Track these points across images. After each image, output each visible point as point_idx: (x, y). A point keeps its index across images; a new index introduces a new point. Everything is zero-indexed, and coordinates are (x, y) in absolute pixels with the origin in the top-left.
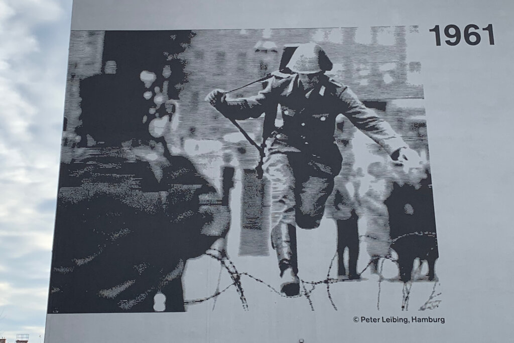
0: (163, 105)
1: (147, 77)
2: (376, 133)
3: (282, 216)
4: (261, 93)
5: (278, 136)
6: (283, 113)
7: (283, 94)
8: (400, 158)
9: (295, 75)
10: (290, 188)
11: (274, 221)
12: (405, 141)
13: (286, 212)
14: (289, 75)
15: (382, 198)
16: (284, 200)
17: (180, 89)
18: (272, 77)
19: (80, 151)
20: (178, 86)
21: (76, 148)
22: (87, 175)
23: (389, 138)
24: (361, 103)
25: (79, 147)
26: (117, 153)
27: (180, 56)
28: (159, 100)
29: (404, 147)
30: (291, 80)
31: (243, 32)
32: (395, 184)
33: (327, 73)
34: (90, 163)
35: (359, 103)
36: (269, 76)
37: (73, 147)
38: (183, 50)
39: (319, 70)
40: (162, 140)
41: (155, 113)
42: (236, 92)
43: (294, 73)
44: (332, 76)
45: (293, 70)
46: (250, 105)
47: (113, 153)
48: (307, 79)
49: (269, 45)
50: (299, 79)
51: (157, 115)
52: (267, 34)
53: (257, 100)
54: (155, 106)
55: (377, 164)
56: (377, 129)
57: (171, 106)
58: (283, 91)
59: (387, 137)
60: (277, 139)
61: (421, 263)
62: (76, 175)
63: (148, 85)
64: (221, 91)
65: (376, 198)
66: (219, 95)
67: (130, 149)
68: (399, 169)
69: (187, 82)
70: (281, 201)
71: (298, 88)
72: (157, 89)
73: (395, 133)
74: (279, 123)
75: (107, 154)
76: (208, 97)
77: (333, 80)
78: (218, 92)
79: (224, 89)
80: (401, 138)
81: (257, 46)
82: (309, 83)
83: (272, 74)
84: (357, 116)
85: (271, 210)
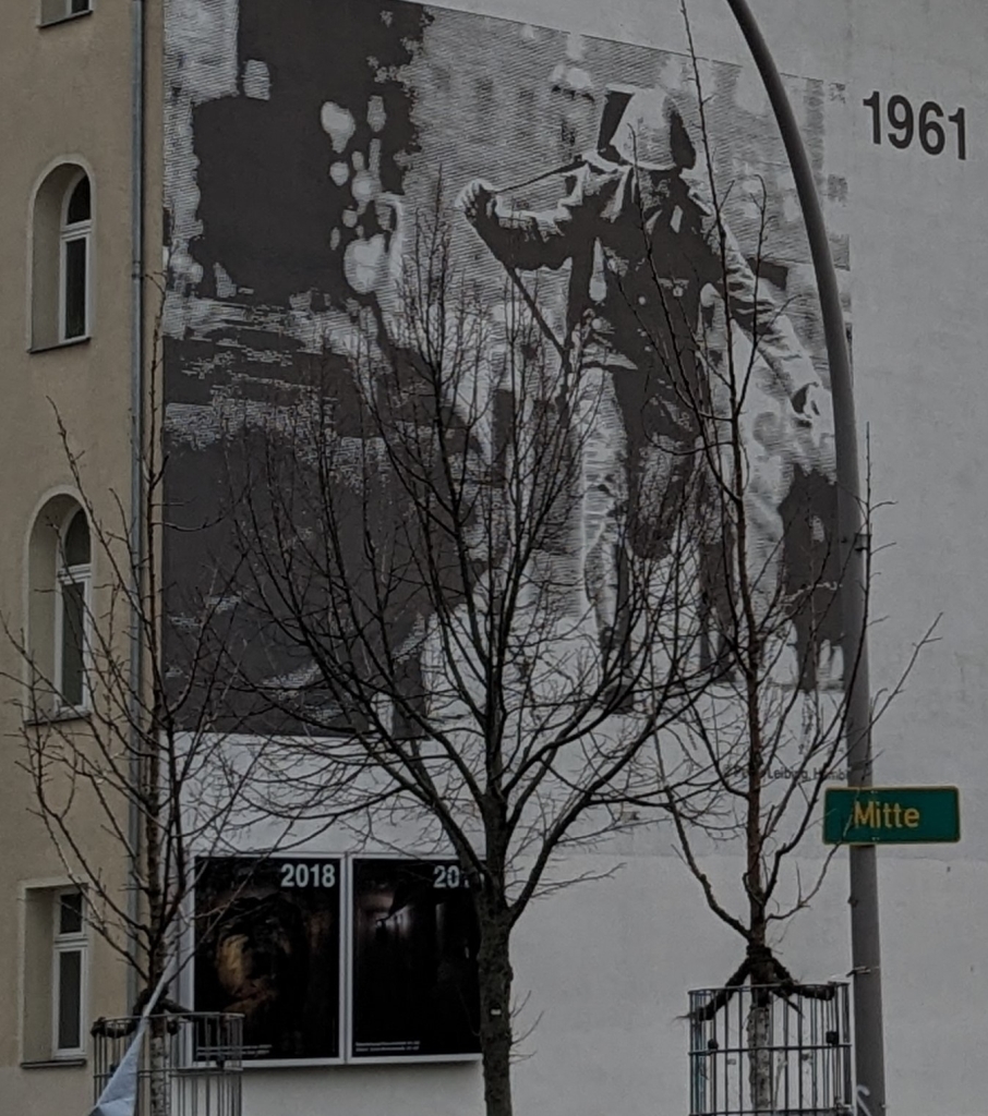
0: (372, 204)
1: (337, 122)
2: (770, 342)
3: (603, 526)
4: (564, 205)
5: (597, 324)
6: (605, 263)
7: (605, 214)
8: (807, 408)
9: (626, 169)
10: (618, 454)
11: (590, 536)
12: (816, 368)
13: (610, 514)
14: (614, 166)
15: (777, 499)
16: (608, 485)
17: (405, 168)
18: (582, 164)
19: (202, 307)
20: (401, 158)
21: (192, 298)
22: (220, 376)
23: (791, 357)
24: (745, 263)
25: (199, 297)
26: (281, 323)
27: (403, 75)
28: (363, 188)
29: (815, 384)
30: (619, 181)
31: (528, 33)
32: (798, 468)
33: (685, 174)
34: (225, 342)
35: (742, 262)
36: (579, 163)
37: (187, 295)
38: (406, 59)
39: (670, 165)
40: (370, 300)
41: (355, 226)
42: (515, 194)
43: (624, 163)
44: (695, 183)
45: (625, 155)
46: (544, 234)
47: (273, 323)
48: (648, 183)
49: (580, 80)
50: (634, 181)
51: (360, 230)
52: (575, 50)
53: (557, 223)
54: (355, 205)
55: (769, 416)
56: (770, 332)
57: (388, 212)
58: (604, 207)
59: (786, 354)
60: (593, 331)
61: (832, 652)
62: (198, 374)
63: (339, 146)
64: (488, 187)
65: (766, 498)
66: (483, 197)
67: (308, 318)
68: (804, 433)
69: (419, 149)
70: (602, 488)
71: (632, 203)
72: (358, 158)
73: (801, 347)
74: (598, 290)
75: (261, 323)
76: (461, 199)
77: (696, 196)
78: (481, 188)
79: (493, 181)
80: (810, 360)
81: (555, 77)
82: (654, 194)
83: (584, 158)
84: (737, 294)
85: (585, 507)
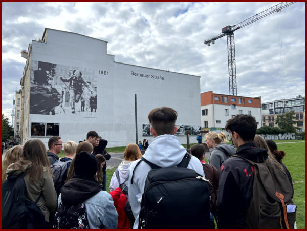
2: (89, 88)
9: (75, 76)
16: (73, 98)
19: (34, 85)
22: (36, 90)
24: (87, 82)
26: (42, 86)
28: (50, 77)
29: (93, 91)
31: (66, 66)
32: (91, 97)
34: (37, 87)
36: (71, 75)
38: (54, 68)
49: (71, 69)
53: (68, 79)
55: (89, 93)
57: (52, 78)
58: (73, 78)
60: (72, 87)
64: (62, 77)
65: (88, 99)
68: (92, 94)
69: (55, 74)
74: (72, 84)
77: (82, 77)
82: (78, 77)
85: (70, 99)
